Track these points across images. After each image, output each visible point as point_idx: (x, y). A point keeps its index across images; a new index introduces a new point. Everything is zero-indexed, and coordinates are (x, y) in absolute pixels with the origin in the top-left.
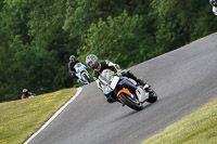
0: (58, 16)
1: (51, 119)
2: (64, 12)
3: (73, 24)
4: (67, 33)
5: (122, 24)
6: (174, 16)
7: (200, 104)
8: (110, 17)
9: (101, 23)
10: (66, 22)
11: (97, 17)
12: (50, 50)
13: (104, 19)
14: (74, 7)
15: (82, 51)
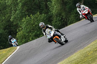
0: (8, 15)
1: (6, 61)
2: (11, 13)
3: (15, 18)
4: (13, 22)
5: (37, 18)
6: (60, 14)
7: (72, 53)
8: (31, 15)
9: (28, 18)
10: (12, 17)
11: (26, 15)
12: (5, 30)
13: (29, 16)
14: (16, 11)
15: (19, 30)
